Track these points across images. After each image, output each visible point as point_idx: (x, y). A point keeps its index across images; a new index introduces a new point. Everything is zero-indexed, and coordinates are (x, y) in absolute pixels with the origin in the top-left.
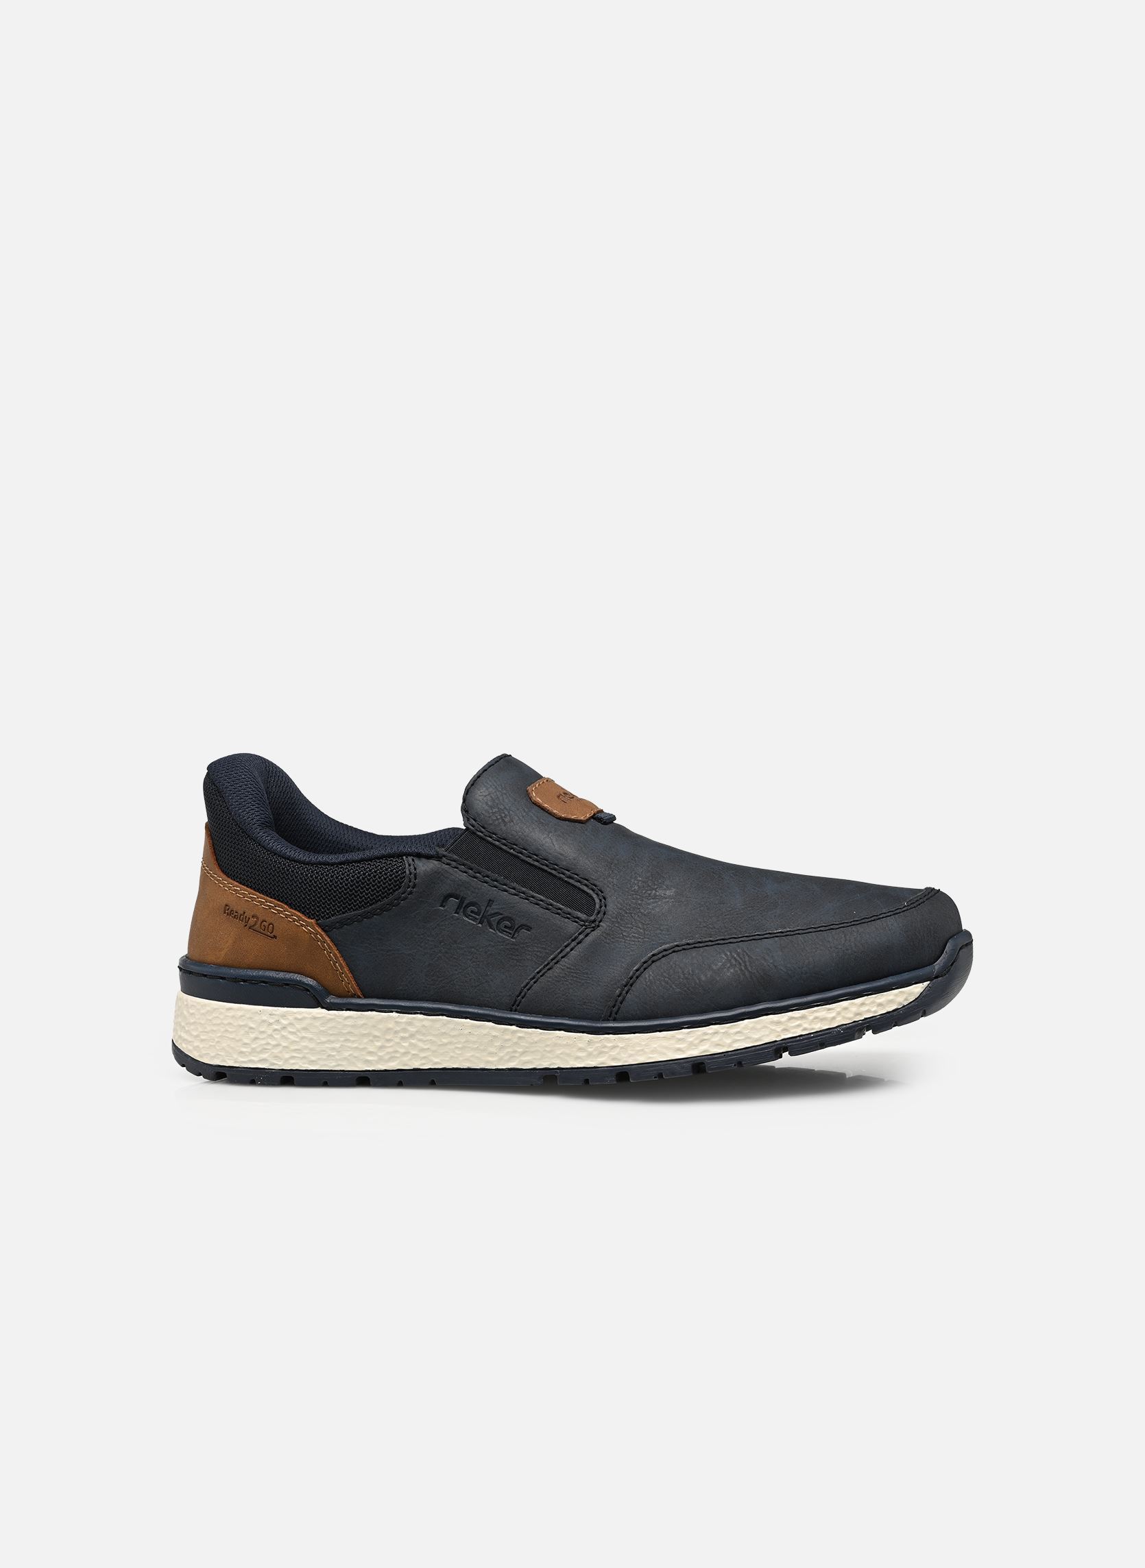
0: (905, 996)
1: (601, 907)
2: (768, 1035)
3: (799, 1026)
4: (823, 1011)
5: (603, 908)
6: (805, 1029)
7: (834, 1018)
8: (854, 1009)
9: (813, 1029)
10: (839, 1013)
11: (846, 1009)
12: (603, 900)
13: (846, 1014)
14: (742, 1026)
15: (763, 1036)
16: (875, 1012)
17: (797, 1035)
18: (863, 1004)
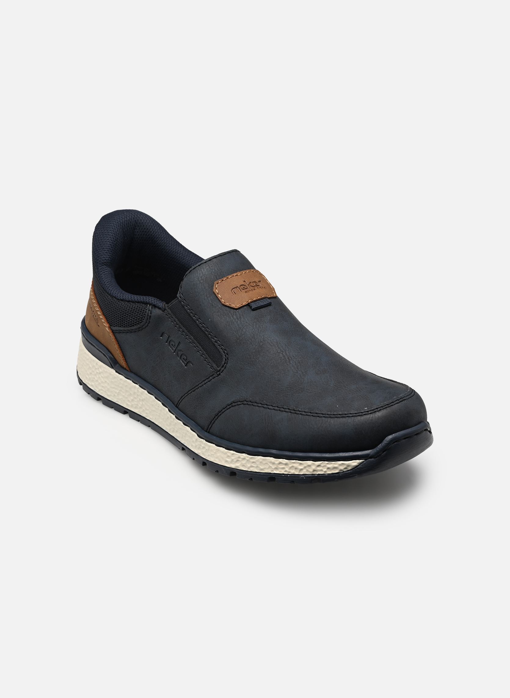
0: (345, 466)
1: (225, 364)
2: (267, 469)
3: (283, 468)
4: (297, 464)
5: (226, 364)
6: (286, 471)
7: (301, 470)
8: (314, 467)
9: (289, 472)
10: (305, 467)
11: (309, 466)
12: (227, 360)
13: (309, 469)
14: (257, 459)
15: (265, 468)
16: (325, 472)
17: (282, 473)
18: (319, 466)
